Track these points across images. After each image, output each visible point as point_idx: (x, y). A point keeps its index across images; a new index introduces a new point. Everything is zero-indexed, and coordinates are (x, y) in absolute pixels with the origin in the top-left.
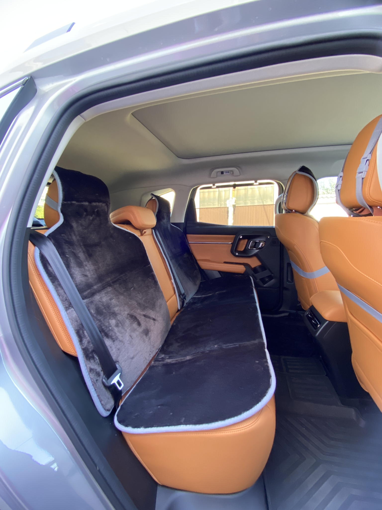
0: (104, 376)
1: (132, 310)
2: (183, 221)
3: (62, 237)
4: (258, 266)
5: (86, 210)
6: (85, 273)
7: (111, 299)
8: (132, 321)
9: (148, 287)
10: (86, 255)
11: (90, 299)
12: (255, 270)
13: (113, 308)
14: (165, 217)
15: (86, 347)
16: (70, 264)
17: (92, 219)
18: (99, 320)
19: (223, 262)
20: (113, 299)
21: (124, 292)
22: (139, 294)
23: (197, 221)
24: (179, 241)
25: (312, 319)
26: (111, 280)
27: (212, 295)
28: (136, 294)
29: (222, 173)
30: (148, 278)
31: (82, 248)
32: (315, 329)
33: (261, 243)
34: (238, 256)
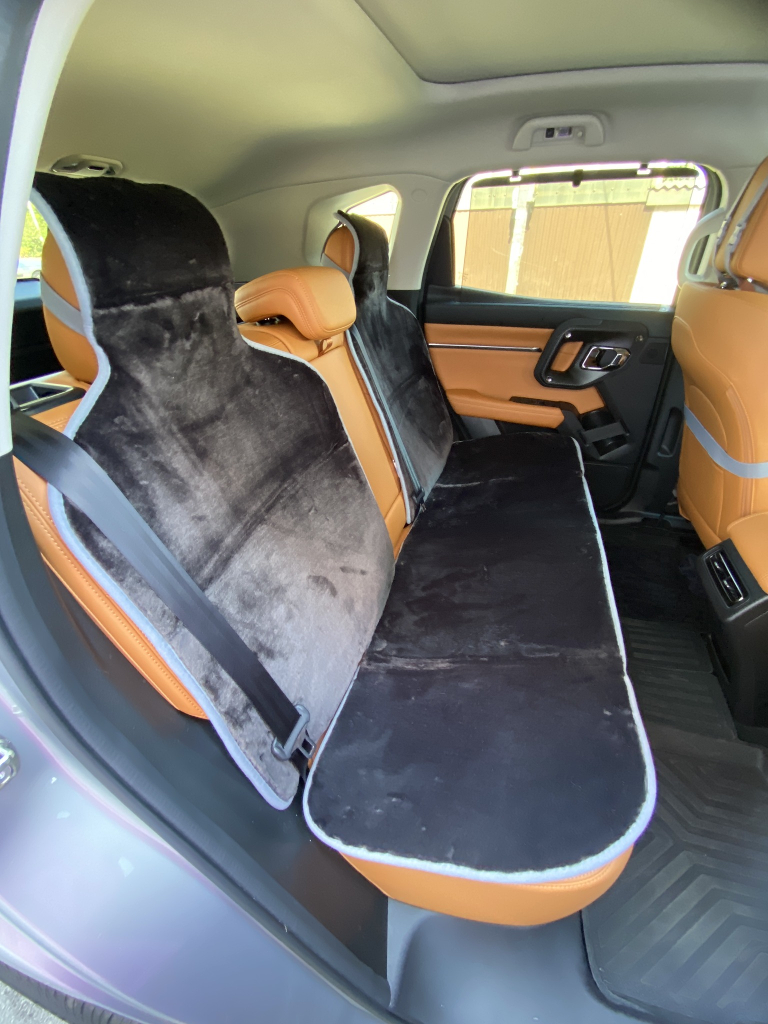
0: (276, 741)
1: (316, 565)
2: (417, 285)
3: (117, 429)
4: (594, 410)
5: (168, 325)
6: (199, 513)
7: (268, 557)
8: (319, 590)
9: (345, 499)
10: (193, 456)
11: (221, 581)
12: (586, 420)
13: (276, 574)
14: (376, 282)
15: (230, 706)
16: (154, 505)
17: (191, 345)
18: (248, 624)
19: (509, 397)
20: (273, 552)
21: (296, 524)
22: (328, 520)
23: (454, 285)
24: (407, 345)
25: (724, 575)
26: (263, 505)
27: (478, 485)
28: (322, 523)
29: (549, 134)
30: (346, 476)
31: (177, 440)
32: (730, 604)
33: (618, 355)
34: (551, 384)
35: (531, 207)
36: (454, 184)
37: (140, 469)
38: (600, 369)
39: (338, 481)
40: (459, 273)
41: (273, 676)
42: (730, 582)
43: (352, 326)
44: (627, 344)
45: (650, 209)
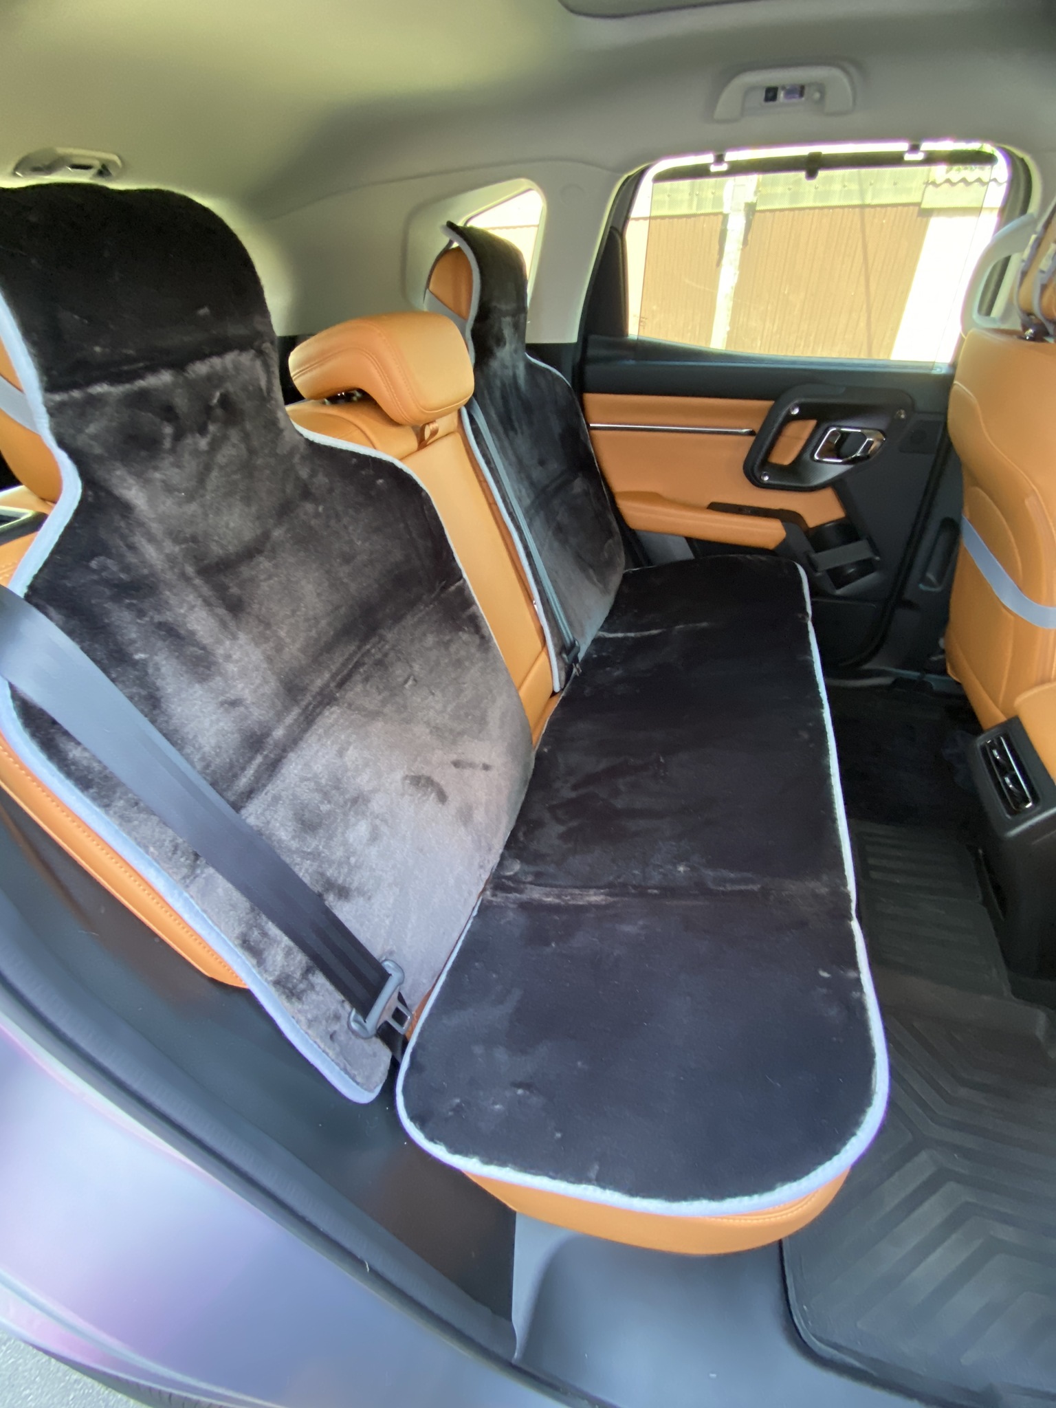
0: (354, 1013)
1: (415, 760)
2: (572, 337)
3: (95, 577)
4: (831, 522)
5: (168, 412)
6: (231, 695)
7: (341, 753)
8: (420, 795)
9: (459, 663)
10: (221, 611)
11: (266, 794)
12: (818, 538)
13: (355, 777)
14: (508, 332)
15: (282, 973)
16: (158, 689)
17: (209, 443)
18: (309, 853)
19: (708, 503)
20: (350, 745)
21: (384, 703)
22: (433, 694)
23: (627, 335)
24: (556, 427)
25: (1005, 769)
26: (333, 677)
27: (659, 635)
28: (423, 699)
29: (769, 96)
30: (460, 629)
31: (195, 588)
32: (1012, 813)
33: (867, 440)
34: (768, 484)
35: (751, 210)
36: (626, 176)
37: (133, 636)
38: (840, 461)
39: (447, 638)
40: (635, 317)
41: (347, 925)
42: (1015, 780)
43: (470, 401)
44: (882, 423)
45: (927, 213)
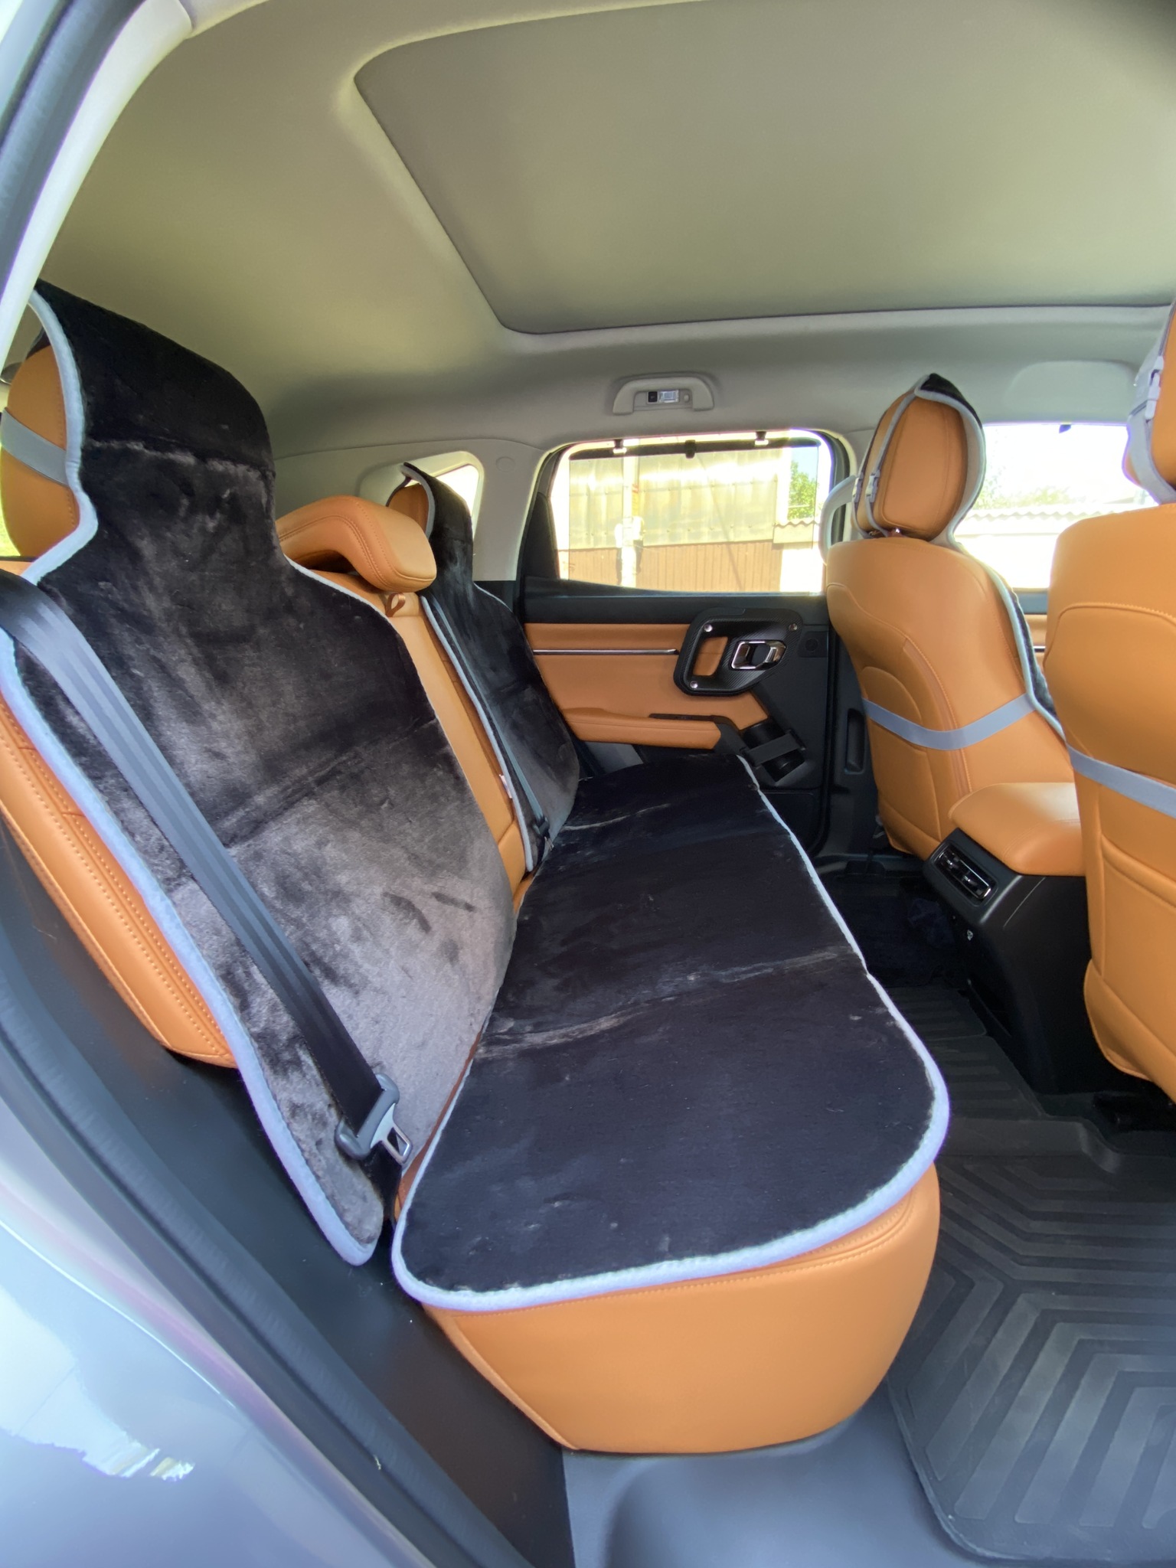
0: (342, 1124)
1: (394, 880)
2: (512, 575)
3: (101, 594)
4: (757, 723)
5: (188, 489)
6: (215, 746)
7: (321, 844)
8: (401, 916)
9: (434, 798)
10: (208, 675)
11: (249, 846)
12: (749, 736)
13: (334, 873)
14: (458, 553)
15: (265, 1029)
16: (152, 706)
17: (214, 528)
18: (295, 920)
19: (648, 715)
20: (328, 841)
21: (361, 816)
22: (410, 821)
23: (559, 577)
24: (504, 644)
25: (961, 871)
26: (311, 773)
27: (622, 821)
28: (400, 824)
29: (652, 397)
30: (434, 765)
31: (186, 644)
32: (978, 901)
33: (771, 649)
34: (696, 691)
35: (639, 546)
36: (547, 453)
37: (132, 654)
38: (754, 668)
39: (422, 771)
40: (564, 563)
44: (780, 635)
45: (779, 547)
